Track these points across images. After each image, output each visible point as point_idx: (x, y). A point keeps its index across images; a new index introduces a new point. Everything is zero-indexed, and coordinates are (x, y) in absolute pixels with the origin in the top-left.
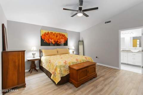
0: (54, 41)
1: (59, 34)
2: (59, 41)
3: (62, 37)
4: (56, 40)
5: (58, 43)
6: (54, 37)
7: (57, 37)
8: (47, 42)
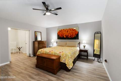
0: (65, 36)
1: (70, 29)
2: (69, 35)
3: (73, 31)
4: (67, 35)
5: (68, 37)
6: (65, 33)
7: (67, 32)
8: (61, 36)
